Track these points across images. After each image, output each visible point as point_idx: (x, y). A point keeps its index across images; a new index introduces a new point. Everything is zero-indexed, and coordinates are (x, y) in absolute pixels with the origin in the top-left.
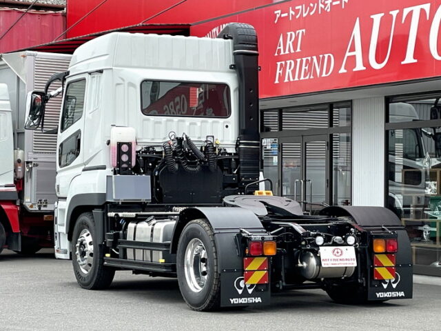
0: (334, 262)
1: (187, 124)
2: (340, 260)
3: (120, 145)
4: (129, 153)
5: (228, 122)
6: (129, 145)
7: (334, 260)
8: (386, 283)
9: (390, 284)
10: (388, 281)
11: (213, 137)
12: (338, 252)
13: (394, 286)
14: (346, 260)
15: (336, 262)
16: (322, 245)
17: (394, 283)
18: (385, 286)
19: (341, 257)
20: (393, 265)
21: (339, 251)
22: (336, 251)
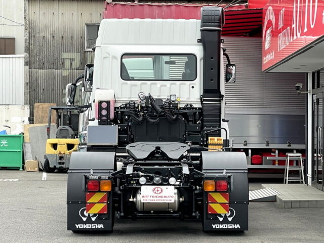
0: (154, 199)
1: (159, 86)
2: (159, 197)
3: (100, 103)
4: (108, 109)
5: (194, 84)
6: (108, 103)
7: (154, 197)
8: (221, 217)
9: (226, 218)
10: (224, 215)
11: (175, 95)
12: (158, 191)
13: (230, 219)
14: (165, 197)
15: (155, 199)
16: (145, 185)
17: (229, 217)
18: (221, 219)
19: (160, 195)
20: (227, 202)
21: (159, 189)
22: (156, 189)
